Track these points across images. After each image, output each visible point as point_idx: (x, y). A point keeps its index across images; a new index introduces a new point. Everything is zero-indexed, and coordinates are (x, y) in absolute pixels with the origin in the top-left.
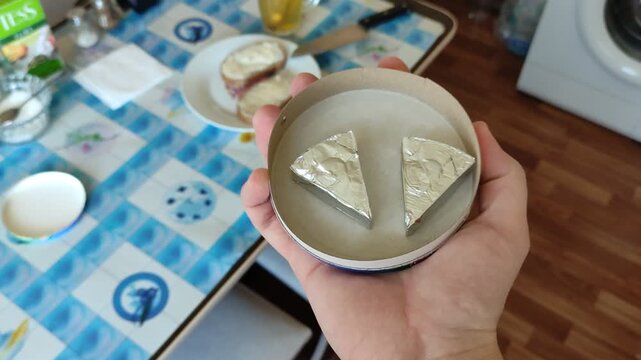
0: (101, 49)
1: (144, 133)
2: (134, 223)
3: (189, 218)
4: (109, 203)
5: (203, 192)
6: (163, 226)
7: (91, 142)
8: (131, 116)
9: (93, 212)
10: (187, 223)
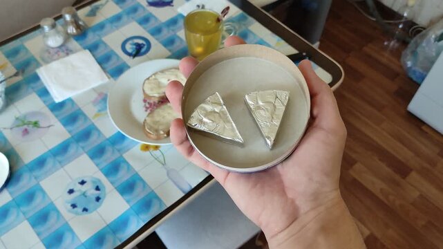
0: (64, 50)
1: (70, 128)
2: (38, 205)
3: (79, 209)
4: (25, 183)
5: (97, 189)
6: (57, 211)
7: (30, 128)
8: (67, 111)
9: (11, 188)
10: (77, 214)
